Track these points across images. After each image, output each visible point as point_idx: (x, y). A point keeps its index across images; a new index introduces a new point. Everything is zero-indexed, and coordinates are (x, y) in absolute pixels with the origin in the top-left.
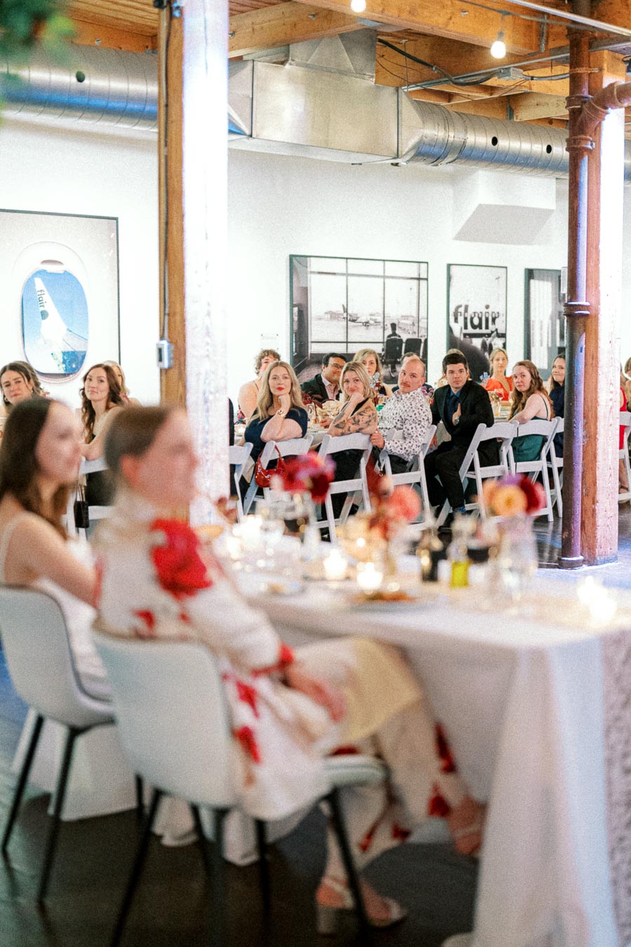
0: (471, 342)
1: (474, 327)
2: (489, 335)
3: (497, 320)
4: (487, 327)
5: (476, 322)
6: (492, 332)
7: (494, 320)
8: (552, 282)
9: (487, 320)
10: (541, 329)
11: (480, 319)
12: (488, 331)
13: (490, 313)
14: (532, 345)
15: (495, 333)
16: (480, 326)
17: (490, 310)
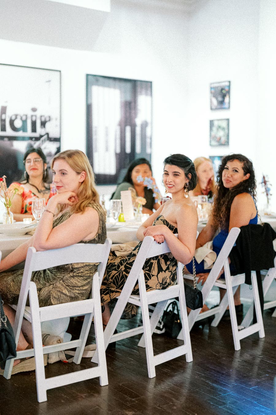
0: (12, 145)
1: (14, 129)
2: (37, 139)
3: (47, 125)
4: (34, 130)
5: (18, 124)
6: (41, 136)
7: (43, 124)
8: (120, 90)
9: (34, 124)
10: (107, 135)
11: (24, 122)
12: (37, 135)
13: (38, 116)
14: (94, 150)
15: (46, 137)
16: (24, 129)
17: (38, 113)
